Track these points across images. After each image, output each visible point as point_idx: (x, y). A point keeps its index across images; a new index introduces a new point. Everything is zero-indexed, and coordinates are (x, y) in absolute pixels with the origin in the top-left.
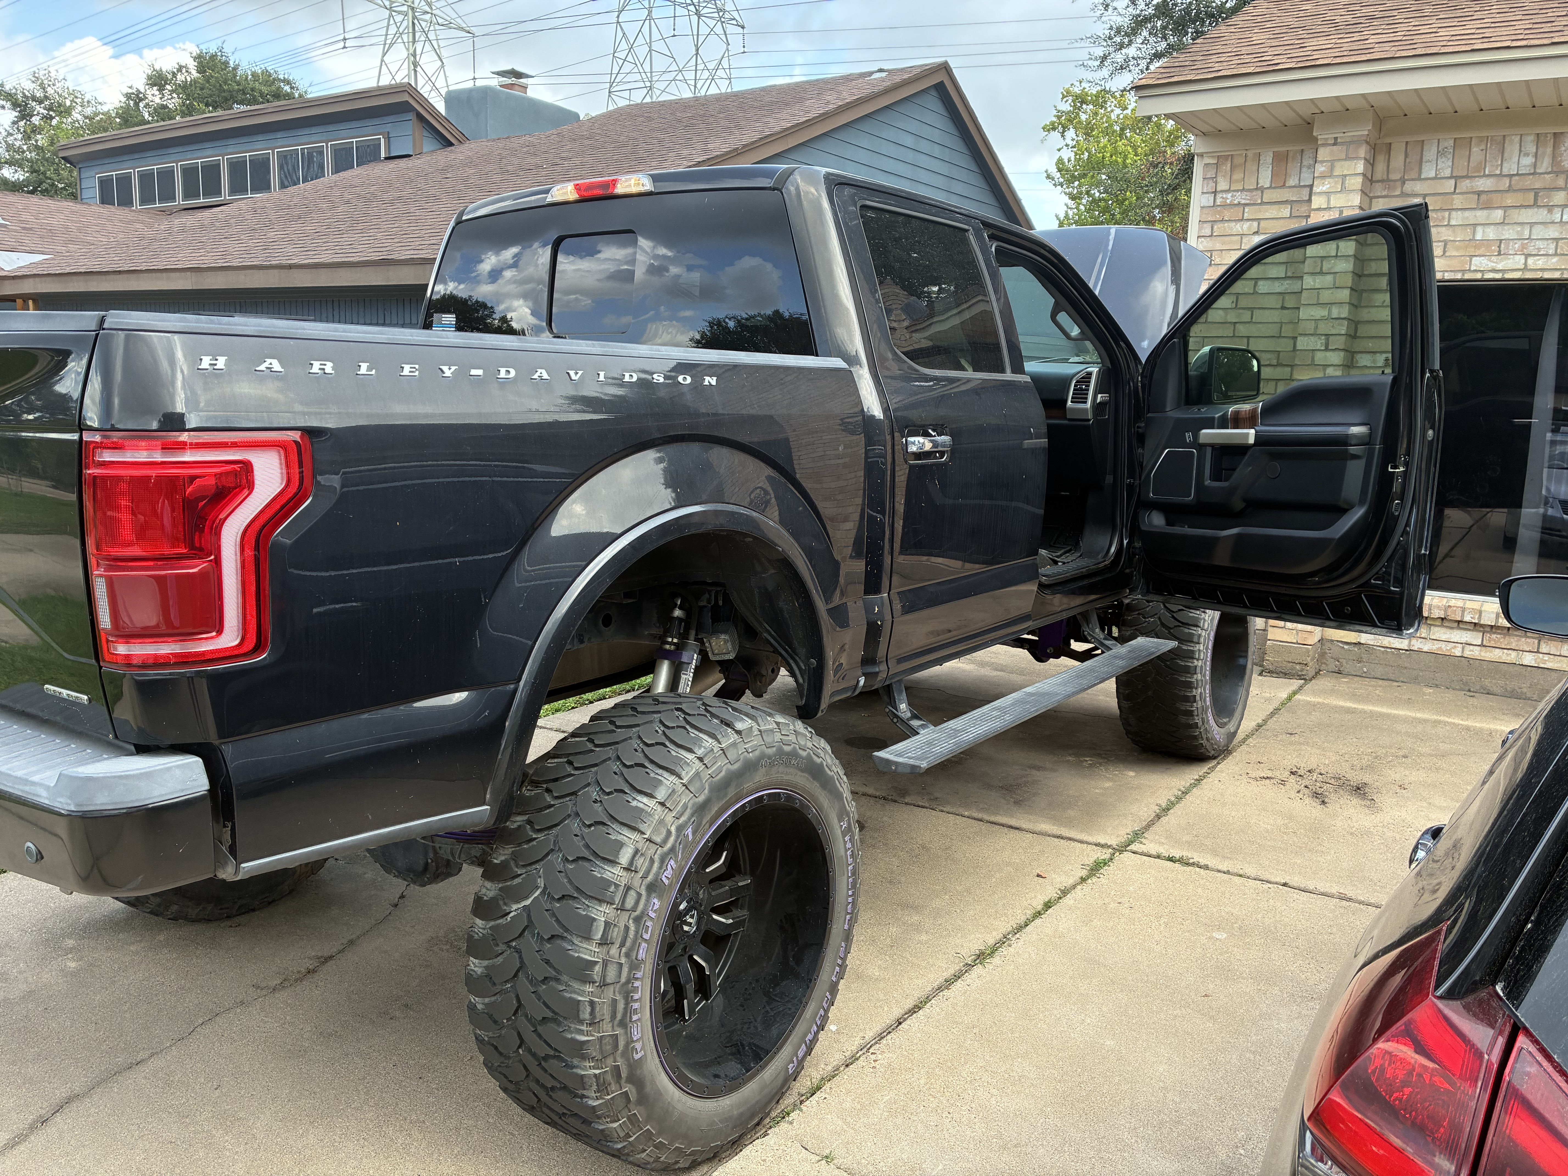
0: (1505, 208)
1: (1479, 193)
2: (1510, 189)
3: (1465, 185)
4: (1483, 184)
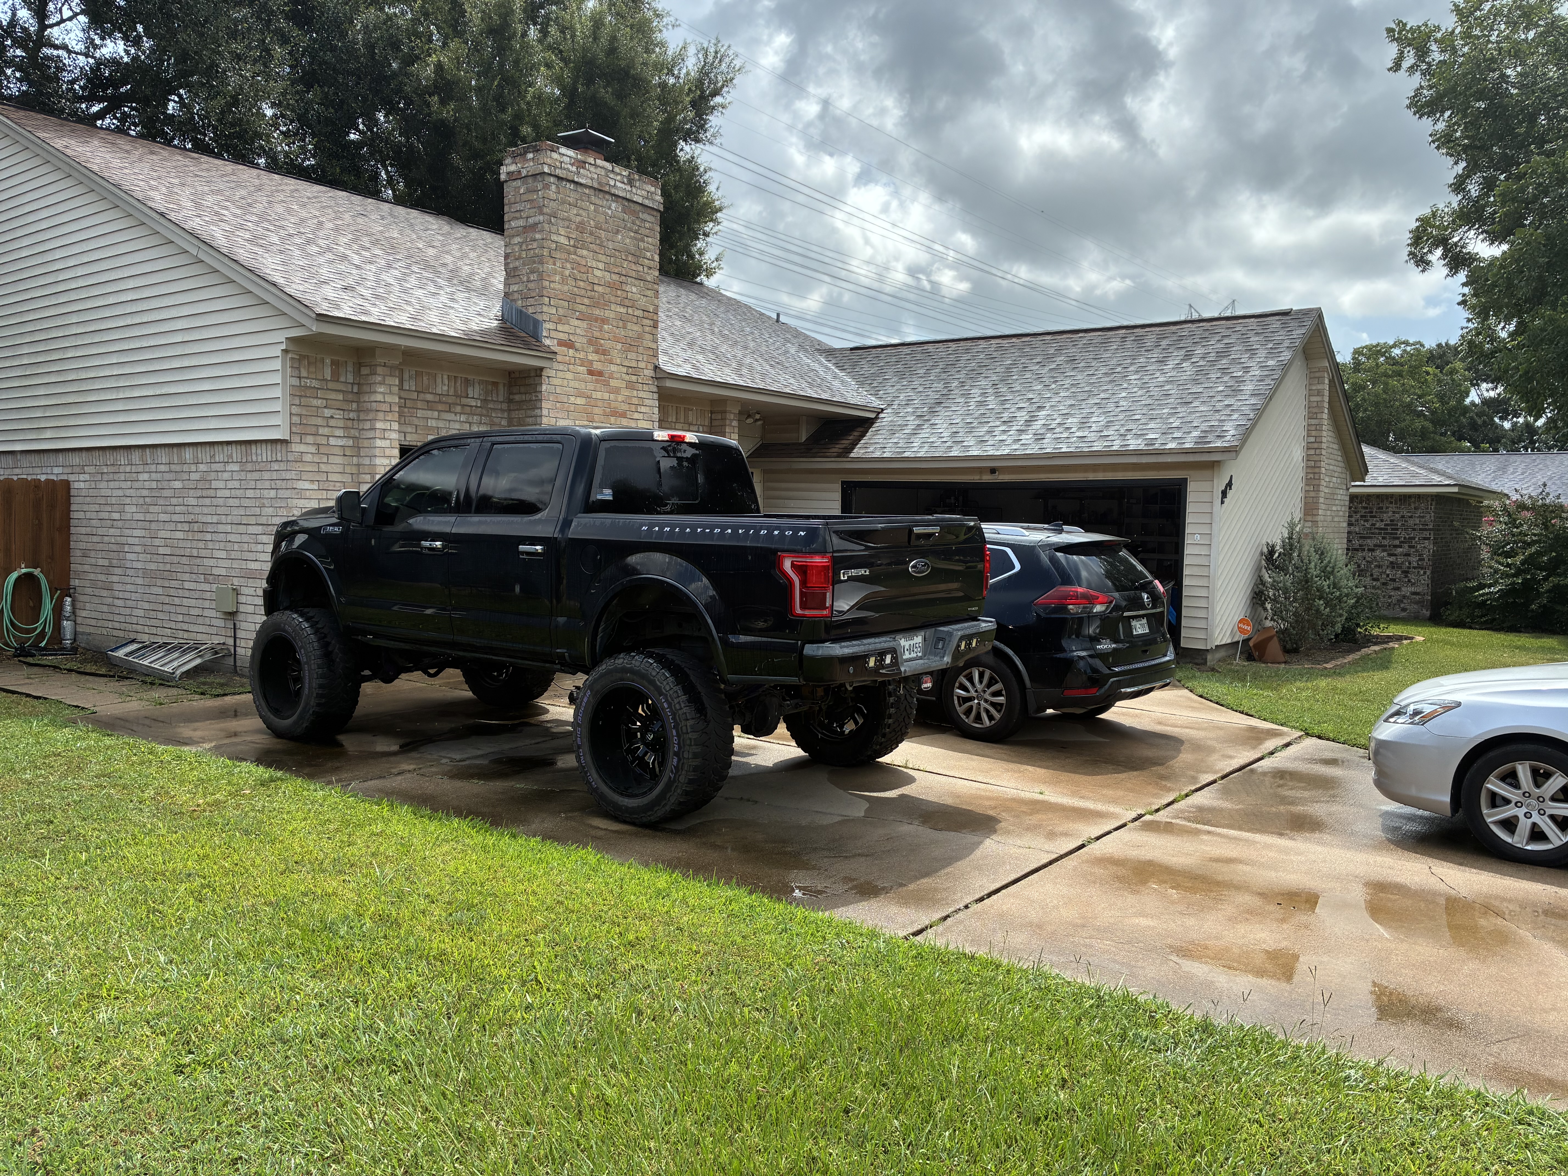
0: (439, 411)
1: (428, 402)
2: (440, 402)
3: (422, 396)
4: (429, 397)
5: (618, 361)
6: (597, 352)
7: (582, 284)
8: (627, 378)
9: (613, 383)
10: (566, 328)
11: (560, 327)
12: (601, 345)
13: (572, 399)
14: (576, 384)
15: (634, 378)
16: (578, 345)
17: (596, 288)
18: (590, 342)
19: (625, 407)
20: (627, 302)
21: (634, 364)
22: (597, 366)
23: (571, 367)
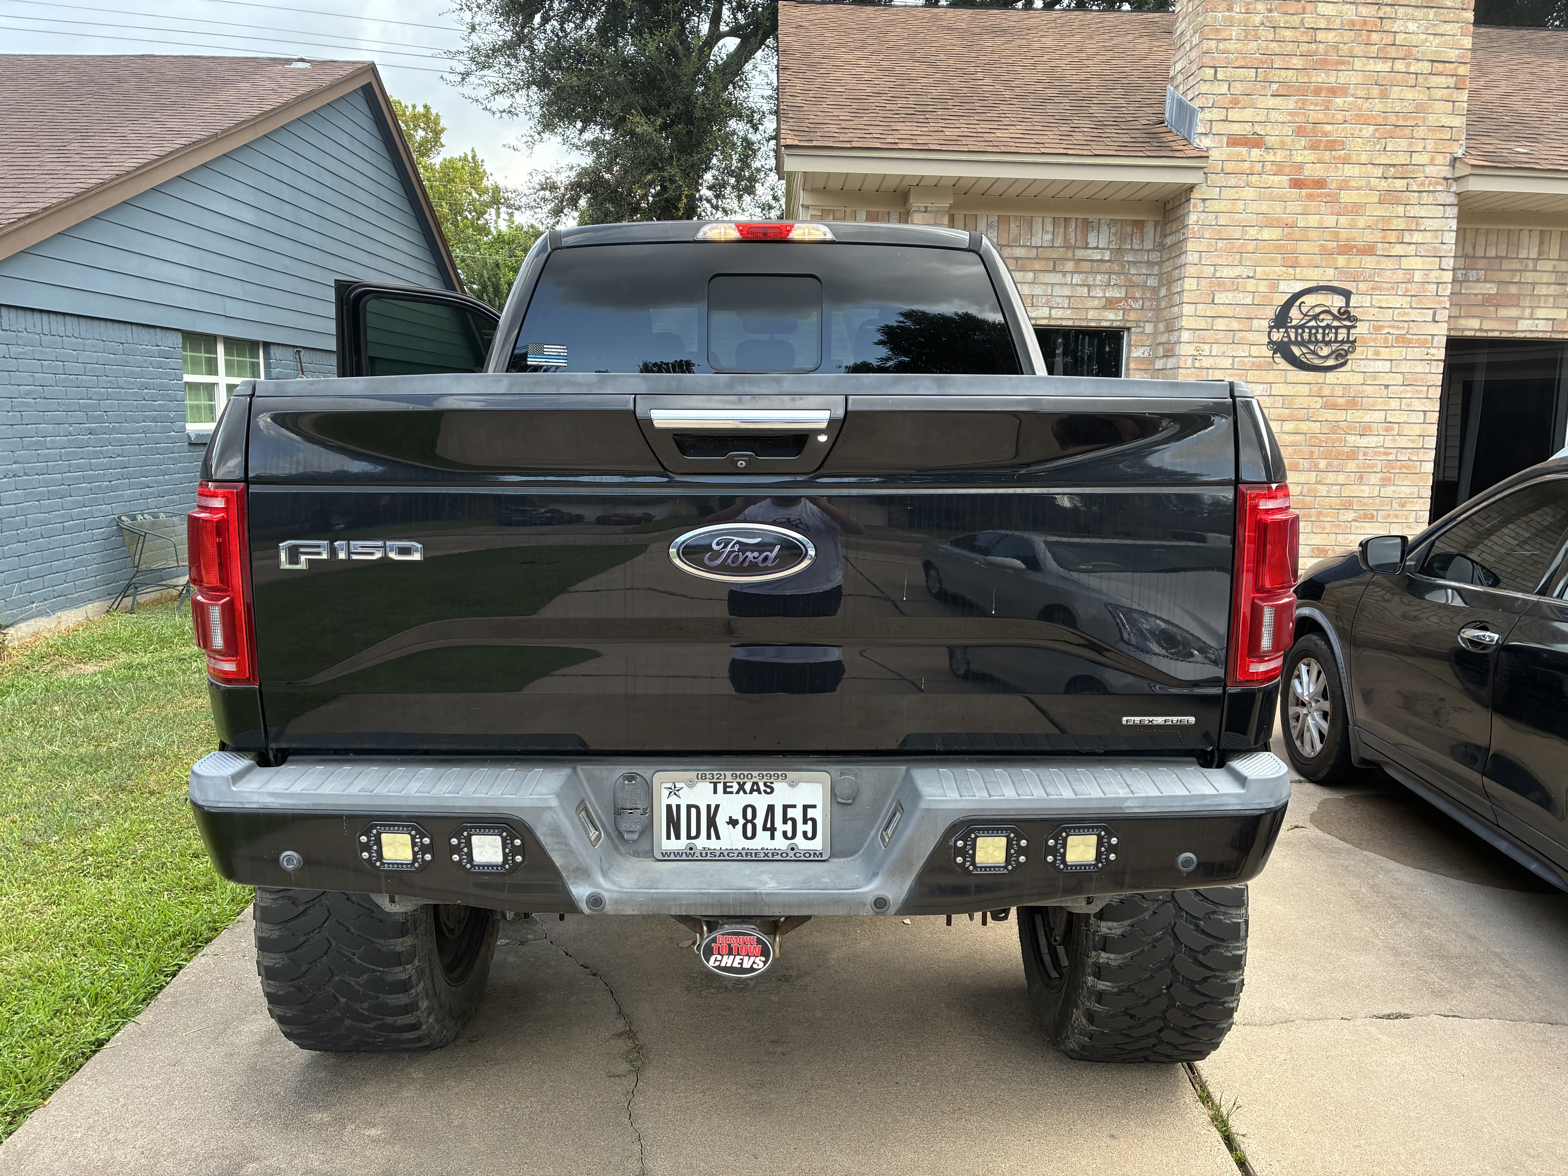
2: (1037, 258)
5: (1364, 158)
6: (1313, 147)
7: (1288, 34)
8: (1384, 185)
9: (1346, 197)
10: (1248, 114)
11: (1233, 115)
12: (1326, 134)
13: (1252, 232)
14: (1264, 207)
15: (1400, 184)
16: (1270, 141)
17: (1321, 36)
18: (1300, 132)
19: (1371, 237)
20: (1393, 52)
21: (1402, 159)
22: (1311, 171)
23: (1254, 178)
